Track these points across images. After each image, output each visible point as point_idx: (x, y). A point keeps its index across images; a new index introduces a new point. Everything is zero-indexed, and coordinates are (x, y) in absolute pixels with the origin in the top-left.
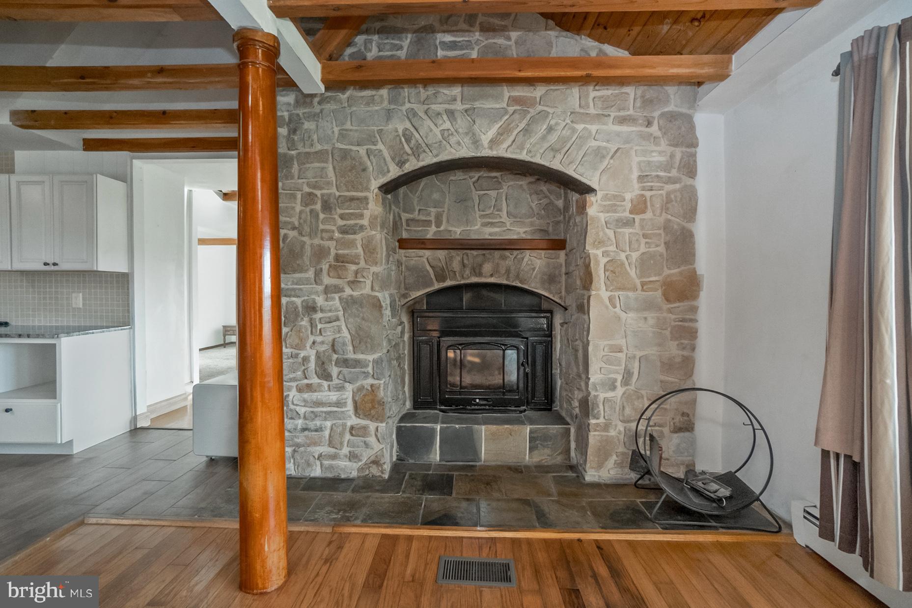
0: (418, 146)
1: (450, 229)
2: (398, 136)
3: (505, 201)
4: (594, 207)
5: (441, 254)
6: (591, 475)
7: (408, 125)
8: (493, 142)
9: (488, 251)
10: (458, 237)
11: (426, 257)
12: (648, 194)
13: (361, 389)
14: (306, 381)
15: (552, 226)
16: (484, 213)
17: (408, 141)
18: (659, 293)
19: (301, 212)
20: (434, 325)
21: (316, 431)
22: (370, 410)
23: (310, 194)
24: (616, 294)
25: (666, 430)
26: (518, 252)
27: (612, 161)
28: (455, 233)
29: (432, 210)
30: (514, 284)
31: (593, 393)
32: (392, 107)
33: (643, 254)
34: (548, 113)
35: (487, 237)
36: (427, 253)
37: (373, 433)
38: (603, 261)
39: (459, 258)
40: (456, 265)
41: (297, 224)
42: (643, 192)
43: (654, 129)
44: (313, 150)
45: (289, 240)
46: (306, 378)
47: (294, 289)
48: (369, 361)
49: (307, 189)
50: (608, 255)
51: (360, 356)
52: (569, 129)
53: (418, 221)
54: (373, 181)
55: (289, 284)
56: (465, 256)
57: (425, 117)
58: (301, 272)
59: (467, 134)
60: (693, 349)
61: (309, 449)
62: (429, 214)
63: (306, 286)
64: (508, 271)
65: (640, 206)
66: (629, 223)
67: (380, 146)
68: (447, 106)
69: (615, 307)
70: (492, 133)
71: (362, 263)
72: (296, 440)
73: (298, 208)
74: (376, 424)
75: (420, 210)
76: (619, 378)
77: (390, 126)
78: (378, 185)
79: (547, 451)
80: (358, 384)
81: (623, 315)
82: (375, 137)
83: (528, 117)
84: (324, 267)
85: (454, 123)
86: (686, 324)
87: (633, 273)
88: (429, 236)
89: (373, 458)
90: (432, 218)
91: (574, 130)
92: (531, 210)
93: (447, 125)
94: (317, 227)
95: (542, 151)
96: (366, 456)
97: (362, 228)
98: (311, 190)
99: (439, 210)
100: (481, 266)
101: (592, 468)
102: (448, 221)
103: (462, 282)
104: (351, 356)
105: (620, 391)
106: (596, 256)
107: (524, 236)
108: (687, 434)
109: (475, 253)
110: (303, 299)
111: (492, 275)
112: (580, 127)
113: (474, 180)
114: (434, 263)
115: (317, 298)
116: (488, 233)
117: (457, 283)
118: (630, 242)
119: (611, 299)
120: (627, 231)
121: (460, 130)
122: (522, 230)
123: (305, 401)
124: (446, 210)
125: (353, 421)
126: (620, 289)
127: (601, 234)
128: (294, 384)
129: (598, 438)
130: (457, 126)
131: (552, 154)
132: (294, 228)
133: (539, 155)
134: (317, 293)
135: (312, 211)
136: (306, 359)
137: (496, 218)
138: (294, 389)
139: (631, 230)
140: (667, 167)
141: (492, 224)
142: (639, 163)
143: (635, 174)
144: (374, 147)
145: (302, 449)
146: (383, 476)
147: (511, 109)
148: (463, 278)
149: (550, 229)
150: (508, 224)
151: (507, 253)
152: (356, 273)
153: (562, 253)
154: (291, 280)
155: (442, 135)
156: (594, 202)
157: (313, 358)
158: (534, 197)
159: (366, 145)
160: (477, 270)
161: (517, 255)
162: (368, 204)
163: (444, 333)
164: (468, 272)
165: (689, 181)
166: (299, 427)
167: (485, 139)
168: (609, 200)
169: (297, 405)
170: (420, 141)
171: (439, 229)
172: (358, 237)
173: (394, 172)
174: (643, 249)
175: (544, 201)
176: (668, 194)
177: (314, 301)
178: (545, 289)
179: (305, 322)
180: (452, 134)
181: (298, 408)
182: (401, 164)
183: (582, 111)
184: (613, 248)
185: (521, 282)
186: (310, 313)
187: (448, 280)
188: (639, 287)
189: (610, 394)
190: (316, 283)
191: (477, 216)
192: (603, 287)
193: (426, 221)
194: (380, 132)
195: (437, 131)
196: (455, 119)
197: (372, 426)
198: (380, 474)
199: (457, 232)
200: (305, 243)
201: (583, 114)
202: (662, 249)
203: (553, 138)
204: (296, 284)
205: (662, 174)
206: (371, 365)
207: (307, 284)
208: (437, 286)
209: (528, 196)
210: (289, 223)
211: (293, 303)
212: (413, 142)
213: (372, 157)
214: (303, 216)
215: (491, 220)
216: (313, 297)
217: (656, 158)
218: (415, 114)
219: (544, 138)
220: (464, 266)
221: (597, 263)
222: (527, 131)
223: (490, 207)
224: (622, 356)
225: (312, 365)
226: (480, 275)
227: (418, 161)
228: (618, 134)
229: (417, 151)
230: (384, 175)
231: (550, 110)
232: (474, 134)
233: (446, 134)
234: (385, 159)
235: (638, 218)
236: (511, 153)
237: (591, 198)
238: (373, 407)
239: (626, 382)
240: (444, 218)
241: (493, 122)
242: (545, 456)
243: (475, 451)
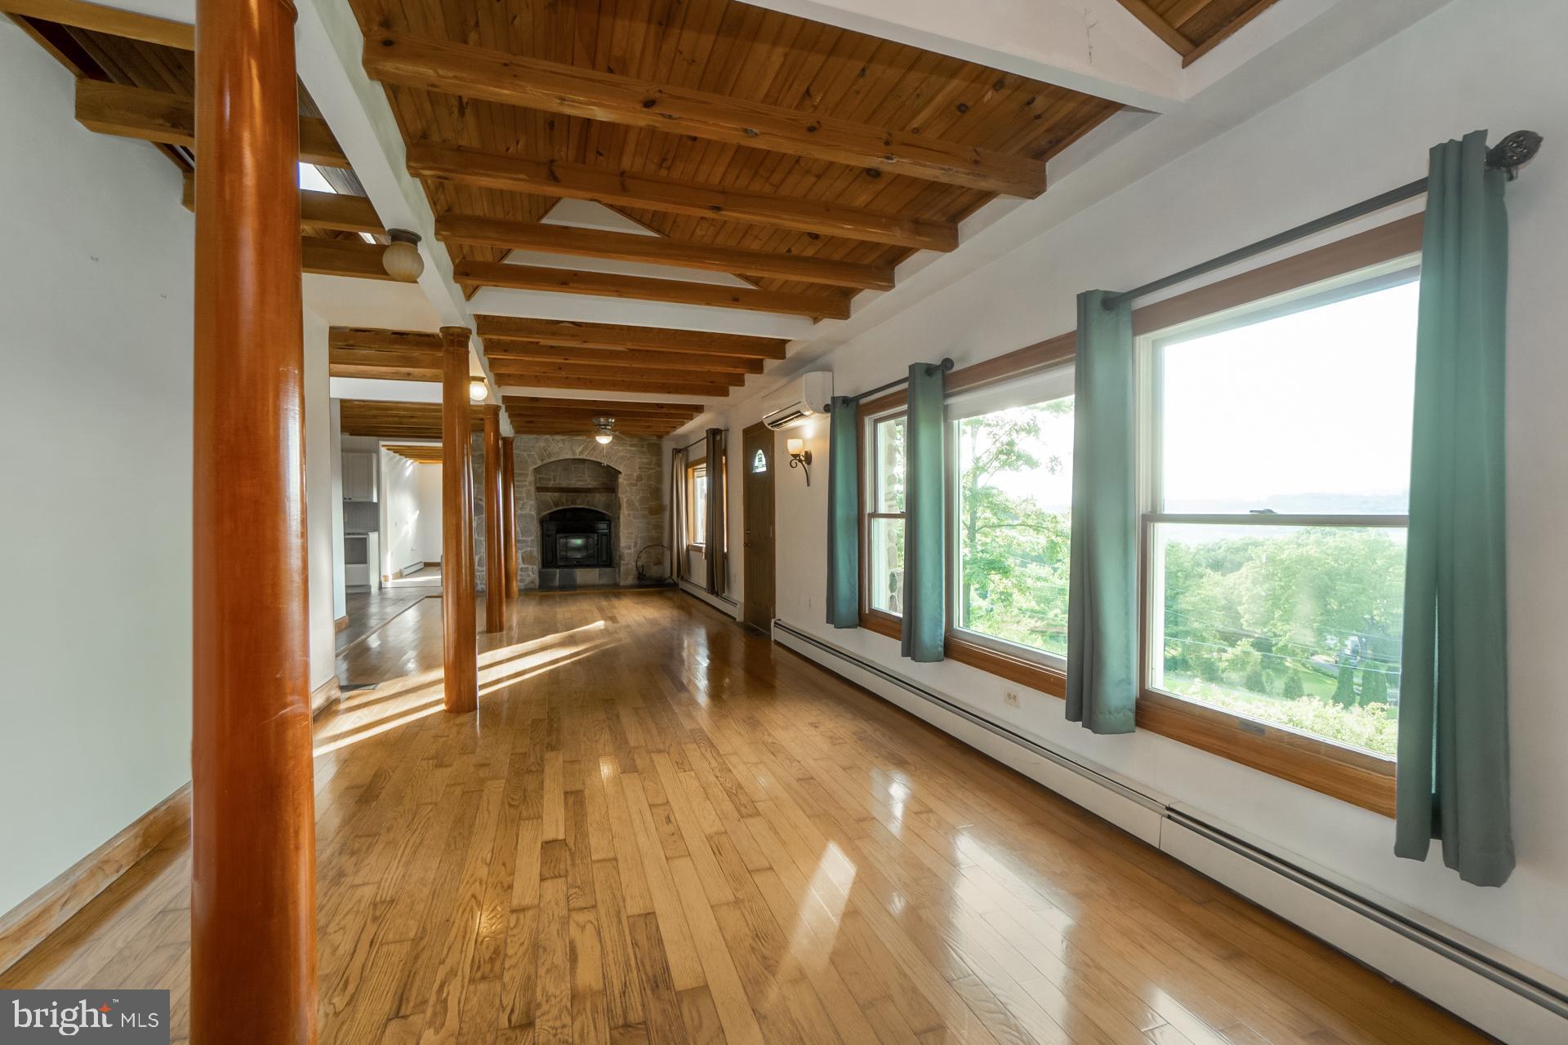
0: (550, 453)
1: (561, 482)
2: (542, 449)
3: (586, 470)
4: (622, 479)
5: (556, 494)
6: (622, 583)
7: (545, 447)
8: (581, 453)
9: (580, 494)
10: (564, 486)
11: (549, 496)
12: (643, 474)
13: (526, 552)
16: (577, 475)
17: (545, 451)
18: (648, 512)
20: (552, 527)
22: (528, 561)
24: (630, 513)
25: (651, 564)
26: (593, 493)
27: (628, 461)
28: (562, 485)
29: (551, 474)
30: (592, 509)
31: (622, 551)
32: (539, 437)
33: (641, 497)
35: (578, 487)
36: (550, 494)
37: (530, 571)
38: (625, 500)
39: (566, 497)
40: (564, 500)
42: (641, 473)
43: (646, 449)
48: (527, 541)
50: (627, 498)
51: (524, 538)
52: (611, 448)
53: (545, 479)
54: (531, 467)
56: (568, 495)
57: (553, 442)
59: (571, 450)
60: (662, 533)
64: (588, 503)
65: (639, 478)
66: (635, 485)
67: (535, 455)
69: (630, 518)
70: (580, 449)
71: (525, 501)
74: (532, 567)
75: (545, 474)
76: (632, 545)
77: (538, 445)
78: (533, 469)
79: (606, 579)
80: (523, 550)
81: (633, 521)
82: (531, 449)
83: (594, 444)
85: (565, 446)
86: (658, 524)
87: (637, 504)
88: (550, 486)
89: (531, 580)
90: (551, 477)
91: (613, 449)
92: (598, 474)
93: (562, 445)
95: (600, 458)
96: (528, 580)
97: (526, 486)
99: (555, 474)
100: (576, 500)
101: (623, 580)
102: (559, 479)
103: (568, 508)
104: (521, 538)
105: (632, 550)
106: (622, 497)
107: (595, 487)
109: (574, 494)
111: (580, 505)
112: (616, 447)
114: (554, 499)
116: (579, 485)
117: (565, 508)
118: (635, 493)
119: (629, 515)
120: (635, 488)
121: (568, 449)
122: (593, 485)
124: (558, 474)
125: (522, 566)
126: (632, 511)
127: (624, 489)
129: (625, 569)
131: (604, 458)
133: (599, 460)
137: (582, 478)
140: (650, 463)
141: (582, 482)
142: (639, 462)
143: (638, 466)
144: (531, 454)
147: (588, 440)
148: (568, 505)
149: (608, 483)
150: (586, 482)
151: (588, 494)
152: (523, 504)
153: (614, 494)
155: (560, 451)
159: (527, 452)
160: (574, 502)
161: (593, 495)
162: (528, 476)
163: (558, 532)
164: (569, 503)
165: (660, 469)
167: (578, 450)
168: (627, 476)
171: (554, 483)
172: (524, 489)
173: (539, 463)
174: (641, 495)
176: (651, 474)
178: (606, 510)
180: (564, 450)
182: (542, 460)
184: (628, 495)
185: (597, 509)
187: (561, 507)
188: (640, 509)
189: (628, 551)
191: (573, 477)
192: (625, 510)
193: (548, 479)
194: (533, 447)
195: (558, 450)
197: (530, 567)
198: (535, 586)
199: (564, 484)
201: (617, 443)
202: (649, 495)
203: (605, 452)
205: (649, 466)
206: (528, 543)
208: (555, 509)
212: (547, 454)
213: (530, 458)
215: (580, 479)
217: (645, 460)
218: (548, 441)
219: (601, 451)
220: (568, 500)
221: (623, 500)
222: (594, 449)
223: (579, 473)
224: (632, 536)
226: (575, 504)
227: (549, 459)
228: (631, 450)
229: (549, 456)
230: (535, 465)
232: (574, 451)
233: (562, 450)
234: (536, 459)
235: (639, 483)
236: (588, 457)
237: (620, 476)
238: (531, 559)
239: (635, 546)
240: (557, 477)
241: (580, 445)
242: (604, 581)
243: (574, 580)
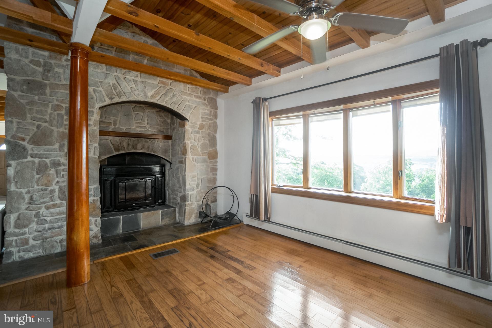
0: (120, 92)
1: (121, 127)
2: (111, 86)
3: (146, 117)
4: (188, 126)
5: (118, 139)
6: (187, 223)
7: (115, 82)
8: (152, 96)
9: (140, 139)
10: (124, 131)
11: (109, 140)
12: (204, 123)
14: (52, 203)
15: (166, 130)
16: (137, 122)
17: (115, 89)
18: (207, 157)
19: (51, 114)
20: (110, 172)
21: (59, 228)
22: (93, 212)
23: (58, 105)
24: (194, 157)
25: (209, 203)
26: (153, 139)
27: (194, 111)
28: (123, 129)
29: (112, 118)
30: (150, 153)
31: (187, 193)
32: (108, 72)
33: (202, 143)
34: (173, 90)
35: (138, 132)
36: (111, 138)
37: (93, 223)
38: (190, 145)
39: (126, 141)
40: (125, 144)
41: (48, 119)
42: (203, 122)
43: (206, 102)
44: (60, 83)
45: (42, 128)
46: (52, 201)
47: (46, 154)
48: (92, 189)
49: (56, 103)
50: (192, 143)
52: (180, 97)
53: (104, 122)
54: (96, 104)
55: (42, 151)
56: (129, 140)
57: (124, 80)
58: (50, 145)
59: (142, 91)
60: (216, 175)
61: (53, 239)
62: (110, 119)
63: (53, 153)
64: (148, 147)
65: (201, 127)
66: (198, 132)
67: (101, 89)
68: (133, 78)
69: (194, 161)
70: (152, 92)
72: (44, 235)
73: (49, 111)
74: (95, 219)
75: (106, 117)
76: (195, 186)
77: (106, 81)
78: (99, 107)
79: (168, 219)
81: (196, 164)
82: (98, 84)
83: (166, 89)
84: (65, 143)
85: (137, 86)
86: (214, 167)
87: (199, 150)
88: (110, 130)
89: (93, 235)
90: (112, 122)
91: (182, 97)
92: (157, 123)
93: (134, 86)
94: (63, 122)
95: (171, 103)
97: (90, 125)
98: (59, 103)
99: (116, 118)
100: (136, 145)
101: (187, 220)
102: (120, 124)
103: (128, 152)
105: (196, 191)
106: (188, 143)
107: (154, 133)
108: (215, 203)
109: (134, 139)
110: (51, 159)
111: (141, 149)
112: (184, 97)
113: (133, 106)
114: (113, 143)
115: (60, 159)
116: (139, 130)
117: (125, 152)
118: (199, 139)
119: (192, 159)
120: (198, 135)
121: (139, 89)
122: (153, 130)
123: (51, 213)
124: (119, 119)
126: (195, 155)
127: (190, 135)
128: (44, 205)
129: (189, 209)
130: (138, 87)
131: (174, 105)
132: (46, 122)
133: (169, 105)
134: (61, 156)
135: (59, 114)
136: (53, 191)
137: (142, 124)
138: (44, 208)
139: (199, 135)
140: (209, 115)
141: (141, 127)
142: (202, 112)
143: (200, 116)
144: (97, 89)
145: (49, 239)
146: (100, 242)
147: (160, 85)
148: (128, 150)
149: (165, 131)
150: (147, 128)
151: (148, 140)
153: (170, 141)
154: (43, 149)
155: (131, 90)
156: (188, 124)
157: (57, 190)
158: (159, 117)
159: (93, 87)
160: (134, 147)
161: (152, 141)
162: (93, 114)
163: (118, 175)
164: (130, 147)
165: (215, 120)
166: (47, 228)
167: (150, 94)
168: (193, 124)
169: (45, 216)
170: (121, 90)
171: (115, 127)
173: (108, 102)
174: (202, 142)
175: (163, 120)
176: (210, 124)
177: (59, 160)
178: (163, 155)
179: (52, 171)
180: (136, 90)
181: (46, 218)
182: (111, 98)
183: (184, 91)
184: (193, 141)
185: (154, 152)
186: (56, 166)
187: (121, 151)
188: (201, 155)
189: (192, 193)
190: (60, 151)
191: (134, 122)
192: (190, 155)
193: (108, 122)
194: (101, 82)
195: (129, 88)
196: (137, 84)
197: (93, 220)
198: (98, 242)
199: (124, 129)
200: (53, 130)
201: (185, 92)
202: (208, 142)
203: (174, 99)
204: (47, 151)
205: (208, 117)
206: (93, 190)
207: (54, 152)
208: (115, 153)
209: (156, 117)
210: (43, 119)
211: (44, 161)
212: (117, 91)
213: (96, 93)
214: (53, 116)
215: (140, 125)
216: (58, 158)
217: (207, 112)
218: (119, 78)
219: (171, 98)
220: (128, 144)
221: (188, 146)
222: (165, 94)
223: (140, 119)
224: (196, 178)
225: (57, 193)
226: (136, 149)
227: (120, 99)
228: (196, 101)
229: (119, 94)
230: (103, 102)
231: (174, 89)
232: (145, 92)
233: (133, 89)
234: (103, 95)
235: (201, 131)
236: (159, 102)
238: (94, 210)
239: (197, 188)
240: (118, 122)
241: (153, 89)
242: (167, 221)
243: (138, 225)
